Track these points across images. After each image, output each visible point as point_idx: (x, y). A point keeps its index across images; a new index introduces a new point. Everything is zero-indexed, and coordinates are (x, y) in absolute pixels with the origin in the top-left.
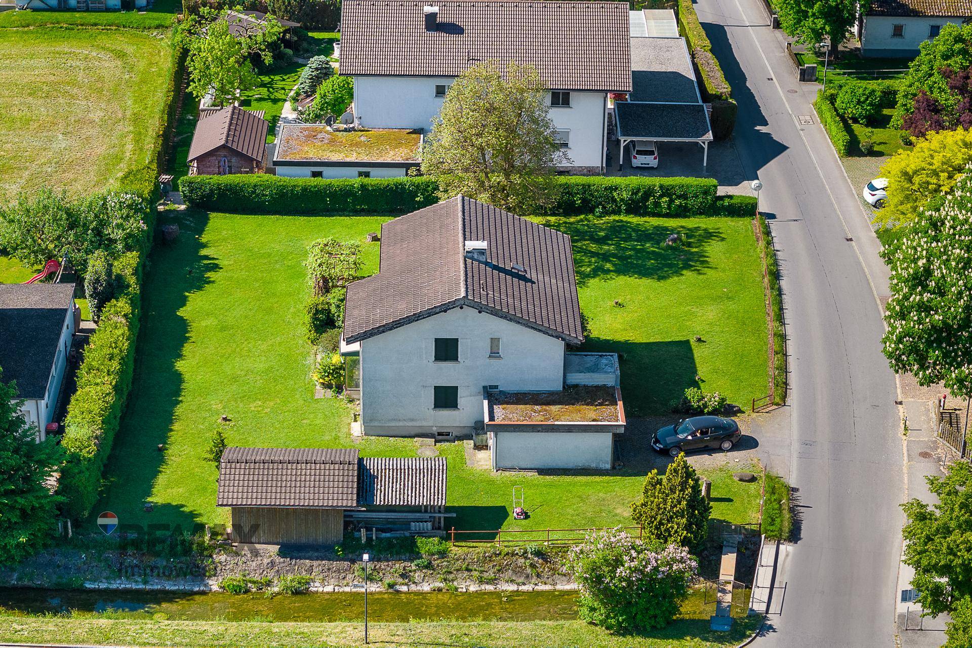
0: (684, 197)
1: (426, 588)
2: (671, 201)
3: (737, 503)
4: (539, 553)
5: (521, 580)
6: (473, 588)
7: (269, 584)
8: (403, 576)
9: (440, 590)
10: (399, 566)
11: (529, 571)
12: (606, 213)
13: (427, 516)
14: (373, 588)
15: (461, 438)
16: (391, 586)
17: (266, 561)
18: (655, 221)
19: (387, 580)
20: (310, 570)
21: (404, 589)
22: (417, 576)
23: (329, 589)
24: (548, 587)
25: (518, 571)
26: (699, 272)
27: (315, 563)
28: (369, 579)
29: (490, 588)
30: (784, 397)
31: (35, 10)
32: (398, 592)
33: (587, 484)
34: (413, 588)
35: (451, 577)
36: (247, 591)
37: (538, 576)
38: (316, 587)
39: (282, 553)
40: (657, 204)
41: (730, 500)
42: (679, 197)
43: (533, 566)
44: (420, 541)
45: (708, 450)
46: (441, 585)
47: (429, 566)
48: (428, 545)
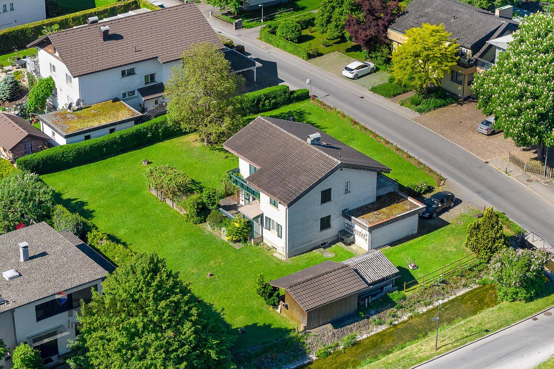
0: (275, 97)
1: (405, 318)
2: (270, 101)
4: (443, 282)
5: (442, 297)
6: (425, 310)
7: (337, 345)
8: (393, 316)
9: (411, 317)
10: (389, 311)
11: (442, 292)
13: (388, 281)
14: (383, 328)
15: (334, 243)
16: (391, 324)
17: (330, 334)
18: (265, 114)
19: (388, 321)
20: (352, 330)
21: (396, 322)
22: (399, 313)
23: (365, 336)
24: (453, 297)
25: (438, 293)
27: (352, 326)
28: (379, 324)
29: (431, 307)
30: (439, 176)
32: (395, 325)
33: (417, 243)
34: (400, 320)
35: (413, 308)
36: (330, 354)
37: (447, 293)
38: (359, 338)
39: (335, 327)
40: (263, 105)
42: (273, 98)
43: (443, 289)
44: (390, 295)
45: (446, 210)
46: (411, 314)
47: (401, 307)
48: (395, 296)
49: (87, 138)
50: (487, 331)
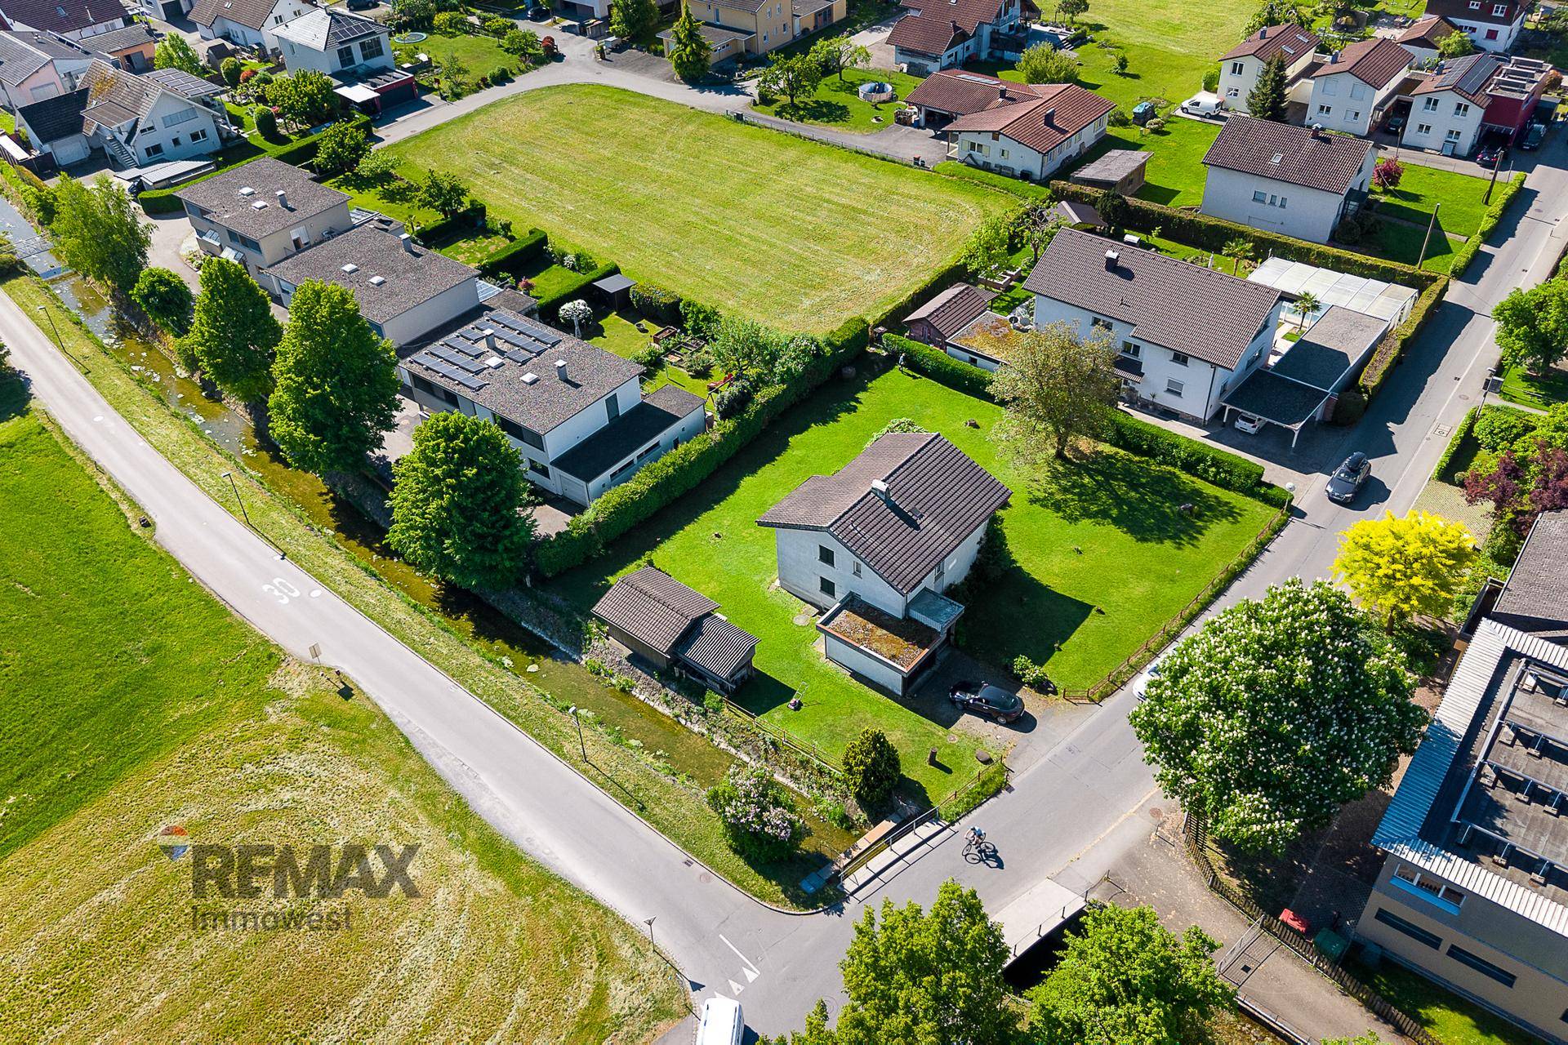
0: (1230, 473)
1: (696, 729)
2: (1218, 473)
3: (953, 775)
4: (773, 743)
5: (754, 757)
6: (723, 746)
7: (612, 676)
8: (687, 713)
9: (703, 735)
10: (688, 704)
11: (762, 753)
12: (1164, 462)
14: (667, 711)
16: (677, 716)
17: (618, 659)
18: (1200, 484)
19: (677, 711)
20: (638, 679)
21: (683, 722)
22: (695, 717)
23: (642, 698)
25: (756, 749)
26: (1179, 547)
27: (644, 675)
28: (667, 703)
29: (733, 751)
30: (1105, 696)
31: (969, 165)
32: (679, 722)
34: (689, 725)
35: (714, 729)
36: (598, 674)
37: (766, 760)
38: (636, 692)
39: (629, 659)
40: (1206, 471)
41: (949, 771)
42: (1226, 472)
43: (766, 751)
44: (708, 694)
45: (988, 717)
46: (706, 732)
47: (704, 714)
48: (712, 698)
49: (973, 361)
50: (642, 809)
